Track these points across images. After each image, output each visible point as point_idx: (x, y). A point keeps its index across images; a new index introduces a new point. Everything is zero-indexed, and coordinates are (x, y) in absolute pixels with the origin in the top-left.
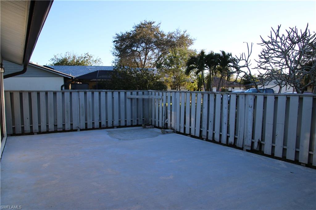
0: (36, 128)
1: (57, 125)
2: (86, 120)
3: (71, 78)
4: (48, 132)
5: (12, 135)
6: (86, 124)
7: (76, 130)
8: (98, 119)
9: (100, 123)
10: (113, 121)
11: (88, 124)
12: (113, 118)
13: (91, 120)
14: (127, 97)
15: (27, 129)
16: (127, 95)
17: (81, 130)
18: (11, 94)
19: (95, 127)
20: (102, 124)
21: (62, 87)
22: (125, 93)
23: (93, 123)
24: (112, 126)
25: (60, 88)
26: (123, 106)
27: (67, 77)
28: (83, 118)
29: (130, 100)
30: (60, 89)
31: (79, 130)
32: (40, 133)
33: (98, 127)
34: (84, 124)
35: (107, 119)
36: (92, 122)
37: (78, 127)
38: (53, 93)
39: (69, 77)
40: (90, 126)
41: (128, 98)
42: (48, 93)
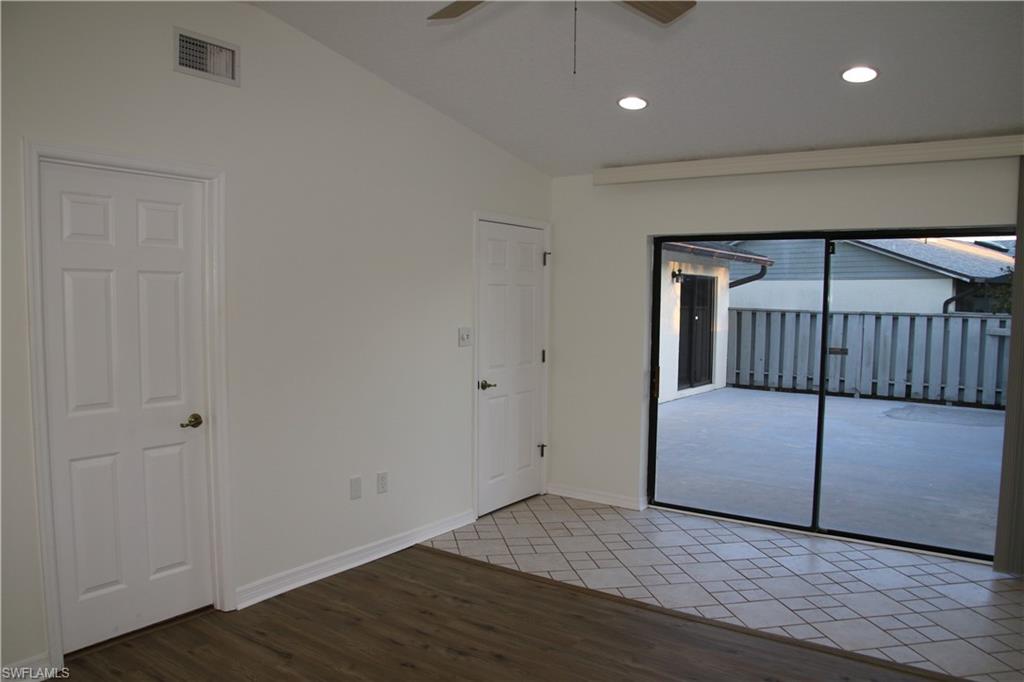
0: (774, 380)
1: (811, 379)
2: (875, 376)
3: (968, 280)
4: (794, 390)
5: (734, 386)
6: (874, 385)
7: (851, 395)
8: (905, 376)
9: (909, 388)
10: (943, 388)
11: (879, 385)
12: (944, 381)
13: (887, 378)
14: (987, 332)
15: (759, 379)
16: (988, 328)
17: (863, 396)
18: (739, 313)
19: (895, 395)
20: (913, 390)
21: (947, 303)
22: (984, 322)
23: (890, 384)
24: (939, 398)
25: (942, 305)
26: (972, 354)
27: (958, 280)
28: (868, 372)
29: (997, 340)
30: (940, 311)
31: (857, 395)
32: (779, 389)
33: (903, 396)
34: (871, 385)
35: (926, 380)
36: (888, 382)
37: (856, 389)
38: (809, 315)
39: (965, 279)
40: (882, 390)
41: (991, 335)
42: (787, 314)
